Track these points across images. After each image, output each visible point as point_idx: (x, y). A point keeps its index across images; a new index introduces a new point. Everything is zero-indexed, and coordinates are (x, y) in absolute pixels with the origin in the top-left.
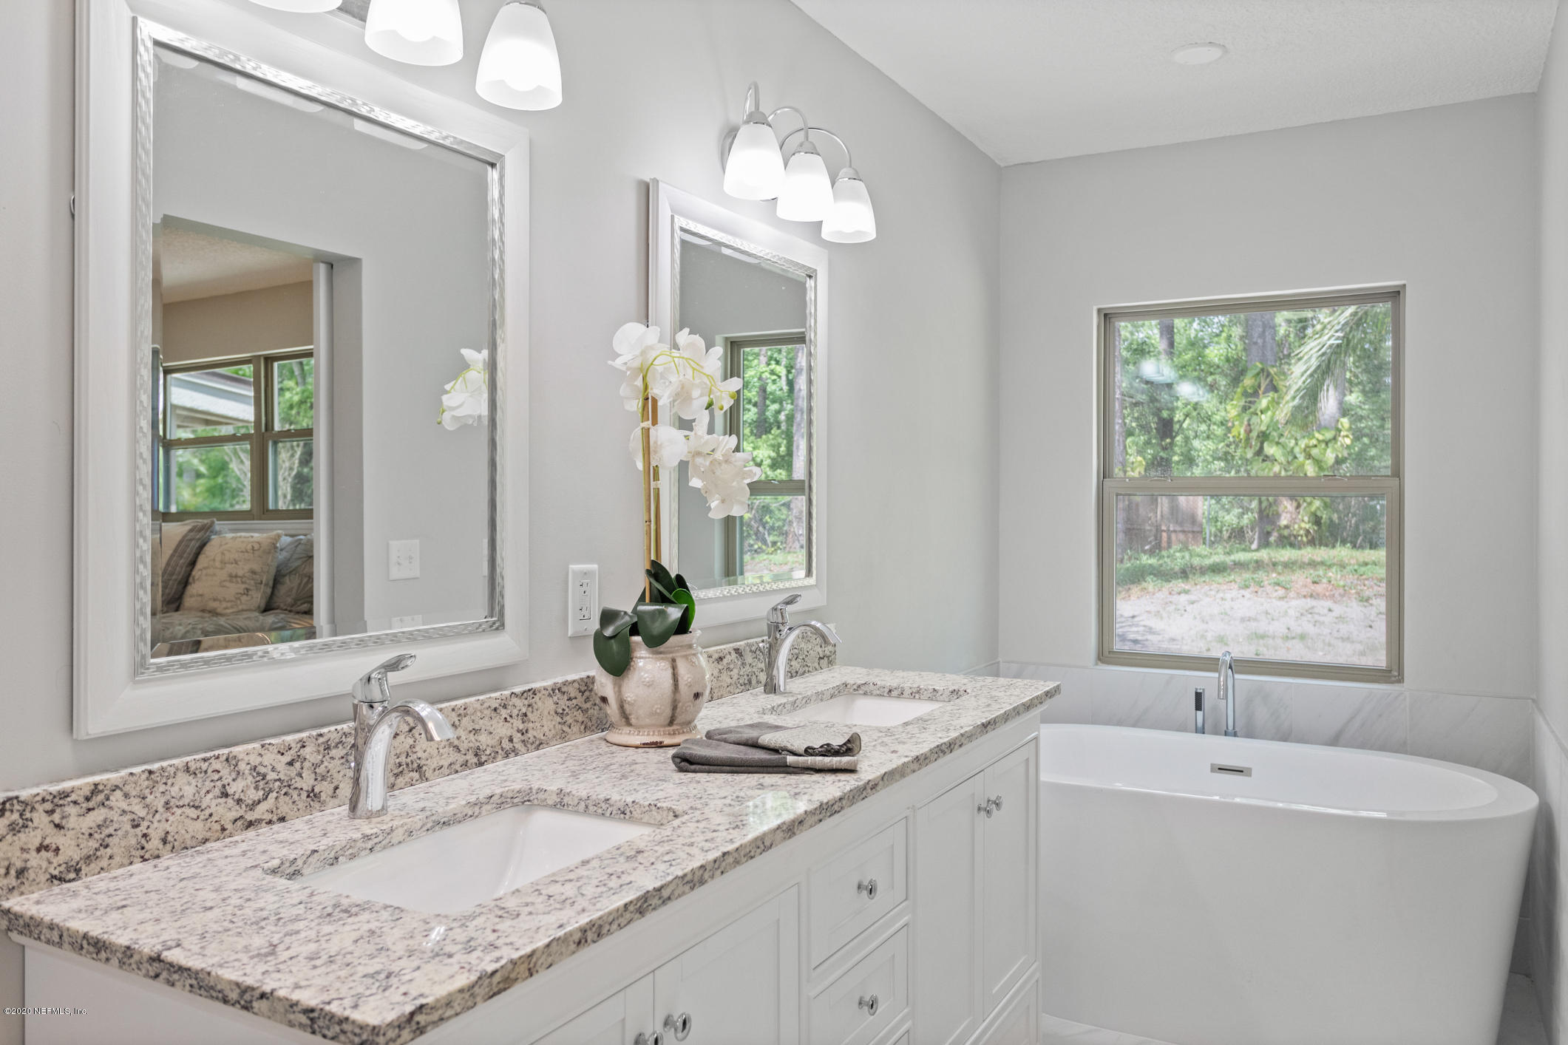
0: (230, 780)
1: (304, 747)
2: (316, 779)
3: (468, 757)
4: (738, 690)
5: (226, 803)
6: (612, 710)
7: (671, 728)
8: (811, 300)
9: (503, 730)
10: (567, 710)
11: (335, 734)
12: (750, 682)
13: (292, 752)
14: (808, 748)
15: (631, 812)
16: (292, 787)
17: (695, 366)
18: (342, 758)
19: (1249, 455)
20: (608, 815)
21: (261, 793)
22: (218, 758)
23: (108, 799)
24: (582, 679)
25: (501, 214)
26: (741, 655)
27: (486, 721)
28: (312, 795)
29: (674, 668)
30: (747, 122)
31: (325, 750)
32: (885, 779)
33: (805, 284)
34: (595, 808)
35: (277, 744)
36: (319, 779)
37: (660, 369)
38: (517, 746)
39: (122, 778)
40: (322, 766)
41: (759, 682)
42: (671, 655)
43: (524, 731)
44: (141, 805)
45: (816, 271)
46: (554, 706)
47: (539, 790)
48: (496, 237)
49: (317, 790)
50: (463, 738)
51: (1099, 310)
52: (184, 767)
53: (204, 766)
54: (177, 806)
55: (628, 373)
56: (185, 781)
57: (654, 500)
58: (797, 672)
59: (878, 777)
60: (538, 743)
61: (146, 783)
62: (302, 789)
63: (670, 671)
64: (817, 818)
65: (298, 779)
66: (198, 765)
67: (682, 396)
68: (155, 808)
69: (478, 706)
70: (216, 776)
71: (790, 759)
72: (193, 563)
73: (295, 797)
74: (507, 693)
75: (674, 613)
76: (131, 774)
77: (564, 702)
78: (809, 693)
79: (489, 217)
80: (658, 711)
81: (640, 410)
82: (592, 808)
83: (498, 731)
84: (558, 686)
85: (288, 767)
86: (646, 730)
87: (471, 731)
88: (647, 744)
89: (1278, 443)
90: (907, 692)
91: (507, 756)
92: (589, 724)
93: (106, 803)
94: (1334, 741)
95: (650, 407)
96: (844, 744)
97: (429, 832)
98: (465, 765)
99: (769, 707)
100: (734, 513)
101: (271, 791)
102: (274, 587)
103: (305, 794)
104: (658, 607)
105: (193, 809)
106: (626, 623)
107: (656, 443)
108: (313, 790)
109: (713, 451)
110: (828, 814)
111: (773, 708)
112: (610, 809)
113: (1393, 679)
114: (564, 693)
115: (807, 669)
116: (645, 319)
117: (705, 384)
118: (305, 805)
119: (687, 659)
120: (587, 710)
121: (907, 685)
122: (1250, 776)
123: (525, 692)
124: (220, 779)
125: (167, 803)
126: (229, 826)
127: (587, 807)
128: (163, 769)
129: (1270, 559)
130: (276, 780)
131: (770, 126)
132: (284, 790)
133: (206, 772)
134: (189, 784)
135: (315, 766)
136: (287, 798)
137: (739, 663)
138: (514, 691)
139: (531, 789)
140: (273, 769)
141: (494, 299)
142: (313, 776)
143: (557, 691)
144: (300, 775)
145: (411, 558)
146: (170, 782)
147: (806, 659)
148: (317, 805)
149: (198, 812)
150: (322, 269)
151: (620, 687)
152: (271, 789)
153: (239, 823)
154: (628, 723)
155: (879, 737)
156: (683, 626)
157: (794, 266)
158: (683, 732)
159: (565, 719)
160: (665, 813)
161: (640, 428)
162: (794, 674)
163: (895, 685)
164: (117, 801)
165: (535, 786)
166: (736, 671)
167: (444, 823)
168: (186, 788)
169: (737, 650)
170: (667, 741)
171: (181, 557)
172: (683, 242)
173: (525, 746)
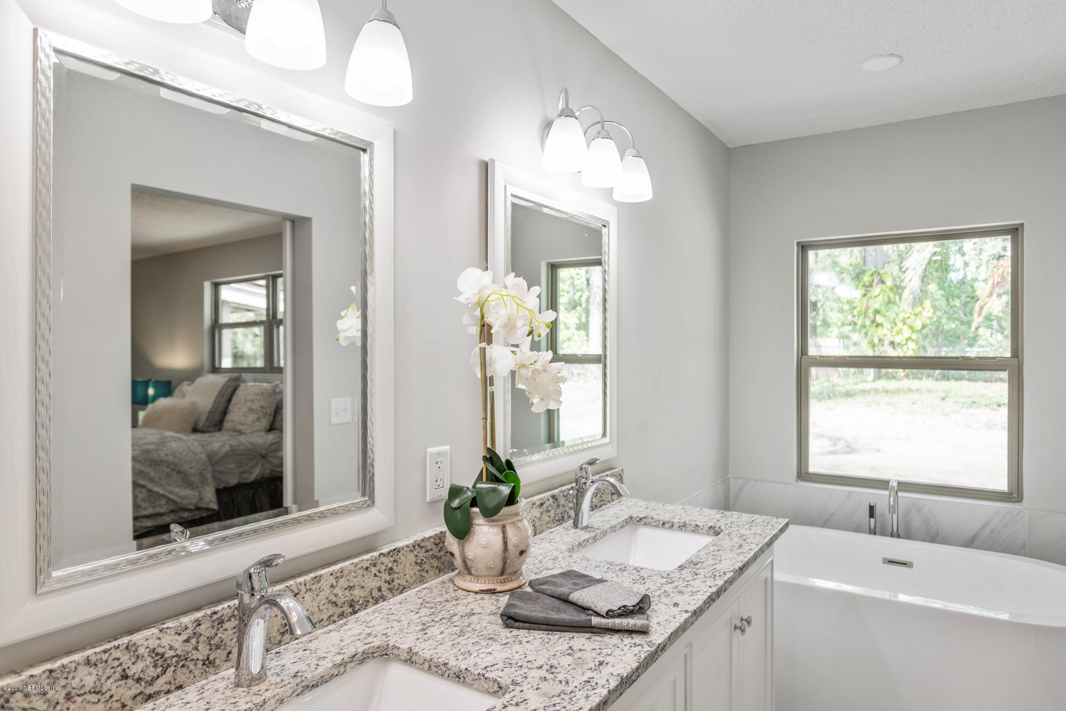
0: (130, 664)
1: (200, 625)
2: (210, 650)
3: (344, 609)
4: (555, 525)
5: (126, 683)
6: (458, 562)
7: (502, 578)
8: (605, 242)
9: (372, 583)
10: (425, 560)
11: (228, 610)
12: (563, 518)
13: (188, 631)
14: (609, 611)
15: (464, 677)
16: (188, 660)
17: (518, 301)
18: (235, 628)
19: (868, 322)
20: (446, 676)
21: (159, 670)
22: (118, 647)
23: (7, 701)
24: (436, 535)
25: (371, 188)
26: (556, 500)
27: (359, 579)
28: (207, 662)
29: (504, 533)
30: (560, 116)
31: (218, 624)
32: (671, 638)
33: (601, 231)
34: (437, 669)
35: (174, 627)
36: (214, 648)
37: (493, 303)
38: (384, 593)
39: (22, 681)
40: (217, 638)
41: (569, 517)
42: (502, 523)
43: (390, 581)
44: (42, 701)
45: (608, 222)
46: (414, 559)
47: (394, 647)
48: (367, 205)
49: (211, 658)
50: (340, 594)
51: (798, 243)
52: (84, 661)
53: (105, 657)
54: (78, 695)
55: (470, 306)
56: (86, 672)
57: (488, 401)
58: (596, 506)
59: (665, 640)
60: (401, 588)
61: (47, 681)
62: (198, 659)
63: (501, 535)
64: (618, 693)
65: (194, 652)
66: (99, 657)
67: (510, 326)
68: (56, 701)
69: (352, 568)
70: (116, 663)
71: (595, 620)
72: (229, 401)
73: (192, 667)
74: (376, 554)
75: (505, 490)
76: (32, 676)
77: (422, 554)
78: (606, 528)
79: (362, 191)
80: (492, 566)
81: (479, 334)
82: (434, 668)
83: (369, 584)
84: (418, 542)
85: (185, 644)
86: (483, 579)
87: (346, 589)
88: (484, 591)
89: (885, 316)
90: (676, 526)
91: (377, 602)
92: (443, 567)
93: (6, 705)
94: (970, 543)
95: (486, 333)
96: (637, 604)
97: (300, 696)
98: (342, 615)
99: (577, 543)
100: (551, 407)
101: (169, 666)
102: (275, 416)
103: (201, 663)
104: (491, 486)
105: (93, 695)
106: (468, 497)
107: (490, 358)
108: (208, 659)
109: (535, 362)
110: (628, 685)
111: (580, 544)
112: (448, 672)
113: (1014, 499)
114: (422, 547)
115: (603, 502)
116: (484, 263)
117: (526, 316)
118: (201, 672)
119: (514, 525)
120: (440, 558)
121: (676, 520)
122: (912, 567)
123: (391, 551)
124: (121, 664)
125: (68, 694)
126: (129, 703)
127: (430, 667)
128: (63, 666)
129: (883, 388)
130: (173, 657)
131: (577, 118)
132: (181, 663)
133: (106, 661)
134: (90, 674)
135: (210, 639)
136: (184, 669)
137: (555, 505)
138: (382, 551)
139: (388, 645)
140: (171, 648)
141: (365, 253)
142: (208, 647)
143: (417, 547)
144: (196, 649)
145: (345, 410)
146: (70, 676)
147: (603, 496)
148: (212, 670)
149: (99, 696)
150: (288, 225)
151: (463, 547)
152: (168, 664)
153: (139, 698)
154: (470, 573)
155: (662, 584)
156: (511, 500)
157: (594, 219)
158: (512, 580)
159: (423, 567)
160: (491, 683)
161: (478, 347)
162: (594, 508)
163: (667, 520)
164: (17, 701)
165: (391, 643)
166: (553, 512)
167: (313, 686)
168: (88, 677)
169: (553, 497)
170: (499, 588)
171: (222, 397)
172: (514, 205)
173: (391, 592)
